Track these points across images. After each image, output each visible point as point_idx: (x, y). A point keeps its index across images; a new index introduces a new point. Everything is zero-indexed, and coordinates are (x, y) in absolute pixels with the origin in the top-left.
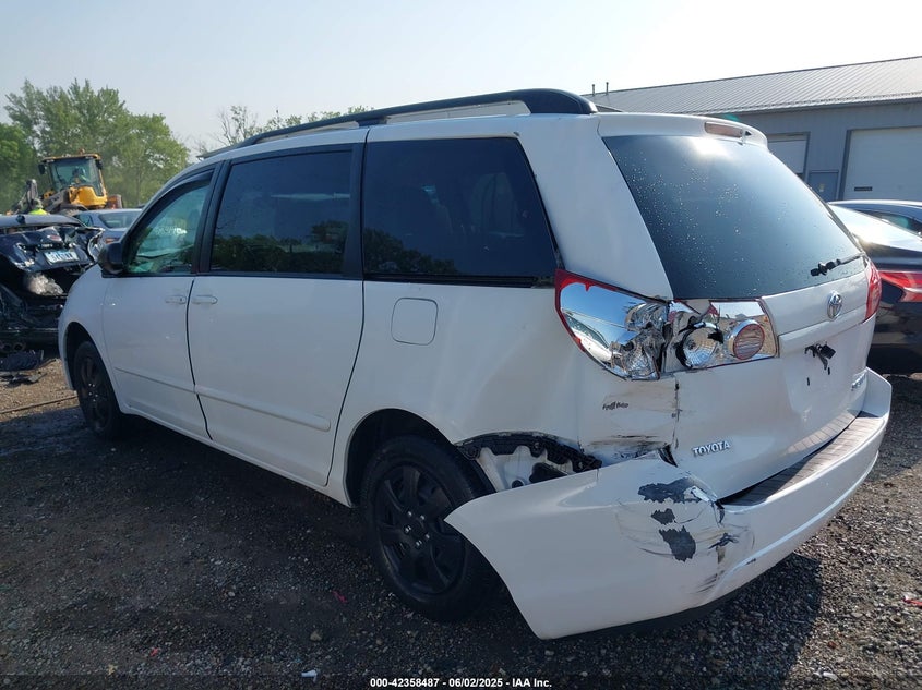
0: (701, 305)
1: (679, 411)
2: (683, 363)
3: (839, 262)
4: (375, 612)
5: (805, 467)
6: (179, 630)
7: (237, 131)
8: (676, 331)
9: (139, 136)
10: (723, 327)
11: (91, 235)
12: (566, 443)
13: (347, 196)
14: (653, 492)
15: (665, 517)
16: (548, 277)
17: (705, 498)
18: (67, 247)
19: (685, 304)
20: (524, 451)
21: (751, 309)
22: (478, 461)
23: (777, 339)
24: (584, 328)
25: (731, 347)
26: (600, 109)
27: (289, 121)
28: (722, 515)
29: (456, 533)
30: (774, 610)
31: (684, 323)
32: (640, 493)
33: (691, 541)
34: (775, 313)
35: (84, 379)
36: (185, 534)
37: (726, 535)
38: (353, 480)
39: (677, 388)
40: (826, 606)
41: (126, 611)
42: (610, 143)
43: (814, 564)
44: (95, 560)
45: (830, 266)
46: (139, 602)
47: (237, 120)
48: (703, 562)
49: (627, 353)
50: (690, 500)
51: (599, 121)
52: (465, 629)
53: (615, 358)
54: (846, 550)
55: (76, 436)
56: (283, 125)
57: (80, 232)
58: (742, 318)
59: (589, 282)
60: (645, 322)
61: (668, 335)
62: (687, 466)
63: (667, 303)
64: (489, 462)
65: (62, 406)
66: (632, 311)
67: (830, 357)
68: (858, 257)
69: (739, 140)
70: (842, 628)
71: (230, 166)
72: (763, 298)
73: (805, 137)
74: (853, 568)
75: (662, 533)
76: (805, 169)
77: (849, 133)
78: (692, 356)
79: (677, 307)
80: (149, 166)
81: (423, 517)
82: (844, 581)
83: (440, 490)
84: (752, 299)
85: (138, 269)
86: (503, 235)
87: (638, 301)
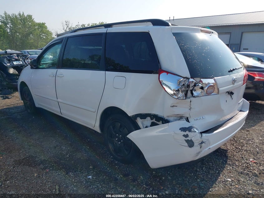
0: (198, 79)
1: (191, 108)
2: (192, 95)
3: (236, 69)
4: (107, 161)
5: (225, 124)
6: (54, 165)
7: (67, 28)
8: (191, 86)
9: (38, 28)
10: (204, 86)
11: (26, 57)
12: (160, 116)
13: (101, 48)
14: (183, 129)
15: (186, 136)
16: (156, 71)
17: (197, 131)
18: (19, 60)
19: (194, 79)
20: (149, 118)
21: (211, 81)
22: (136, 121)
23: (218, 89)
24: (166, 85)
25: (205, 91)
26: (172, 25)
27: (82, 26)
28: (202, 136)
29: (130, 140)
30: (215, 163)
31: (193, 84)
32: (180, 130)
33: (193, 143)
34: (218, 82)
35: (25, 97)
36: (54, 140)
37: (202, 141)
38: (102, 126)
39: (191, 102)
40: (229, 162)
41: (39, 160)
42: (175, 34)
43: (226, 151)
44: (30, 146)
45: (234, 70)
46: (42, 158)
47: (66, 25)
48: (196, 148)
49: (177, 92)
50: (193, 132)
51: (172, 28)
52: (132, 166)
53: (174, 93)
54: (235, 148)
55: (23, 113)
56: (80, 27)
57: (23, 56)
58: (209, 83)
59: (168, 72)
60: (182, 84)
61: (189, 88)
62: (192, 123)
63: (188, 79)
64: (139, 121)
65: (19, 105)
66: (179, 81)
67: (233, 95)
68: (241, 68)
69: (210, 34)
70: (233, 168)
71: (68, 38)
72: (215, 78)
73: (230, 34)
74: (237, 152)
75: (185, 140)
76: (229, 43)
77: (242, 33)
78: (195, 93)
79: (191, 80)
80: (41, 38)
81: (121, 136)
82: (234, 156)
83: (125, 129)
84: (212, 78)
85: (41, 67)
86: (144, 60)
87: (181, 78)
